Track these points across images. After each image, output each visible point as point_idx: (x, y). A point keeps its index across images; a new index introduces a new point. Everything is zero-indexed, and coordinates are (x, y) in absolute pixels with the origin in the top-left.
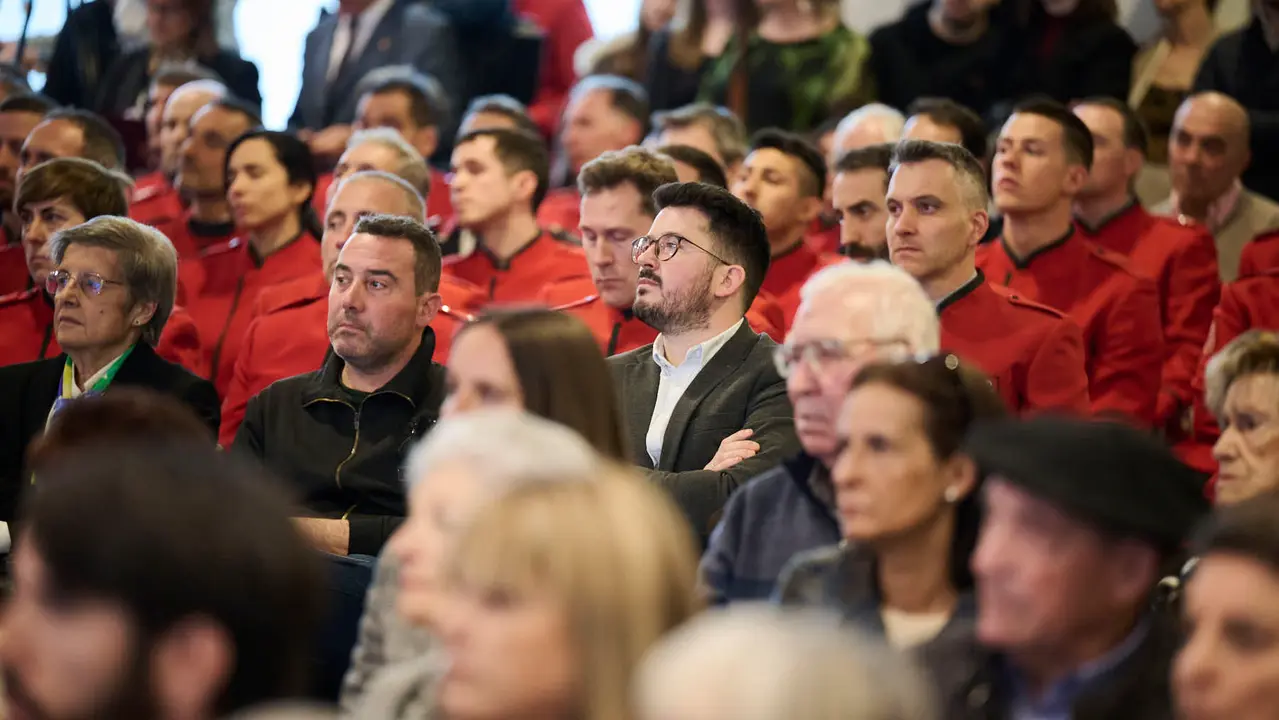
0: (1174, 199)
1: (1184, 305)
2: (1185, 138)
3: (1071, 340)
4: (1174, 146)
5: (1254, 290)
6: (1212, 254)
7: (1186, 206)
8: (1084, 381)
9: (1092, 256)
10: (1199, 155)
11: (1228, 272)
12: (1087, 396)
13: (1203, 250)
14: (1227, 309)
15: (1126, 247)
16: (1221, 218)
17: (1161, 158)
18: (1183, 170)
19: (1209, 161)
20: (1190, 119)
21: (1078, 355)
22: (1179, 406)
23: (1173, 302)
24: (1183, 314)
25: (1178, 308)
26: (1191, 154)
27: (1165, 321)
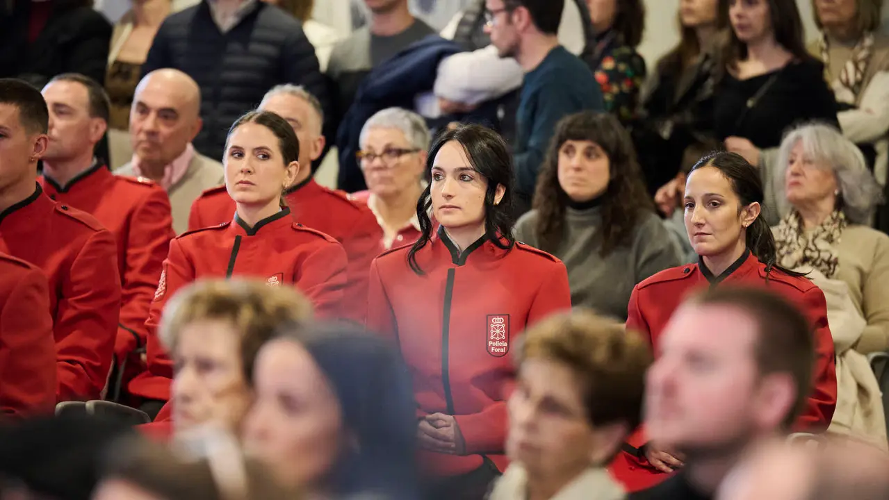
0: (135, 160)
1: (141, 254)
2: (144, 109)
3: (37, 287)
4: (134, 115)
5: (199, 242)
6: (167, 210)
7: (145, 168)
8: (48, 322)
9: (57, 212)
10: (155, 124)
11: (180, 224)
12: (52, 336)
13: (159, 205)
14: (174, 259)
15: (91, 205)
16: (175, 180)
17: (124, 126)
18: (142, 137)
19: (164, 130)
20: (146, 92)
21: (44, 301)
22: (139, 342)
23: (131, 251)
24: (141, 262)
25: (137, 256)
26: (149, 123)
27: (124, 267)
